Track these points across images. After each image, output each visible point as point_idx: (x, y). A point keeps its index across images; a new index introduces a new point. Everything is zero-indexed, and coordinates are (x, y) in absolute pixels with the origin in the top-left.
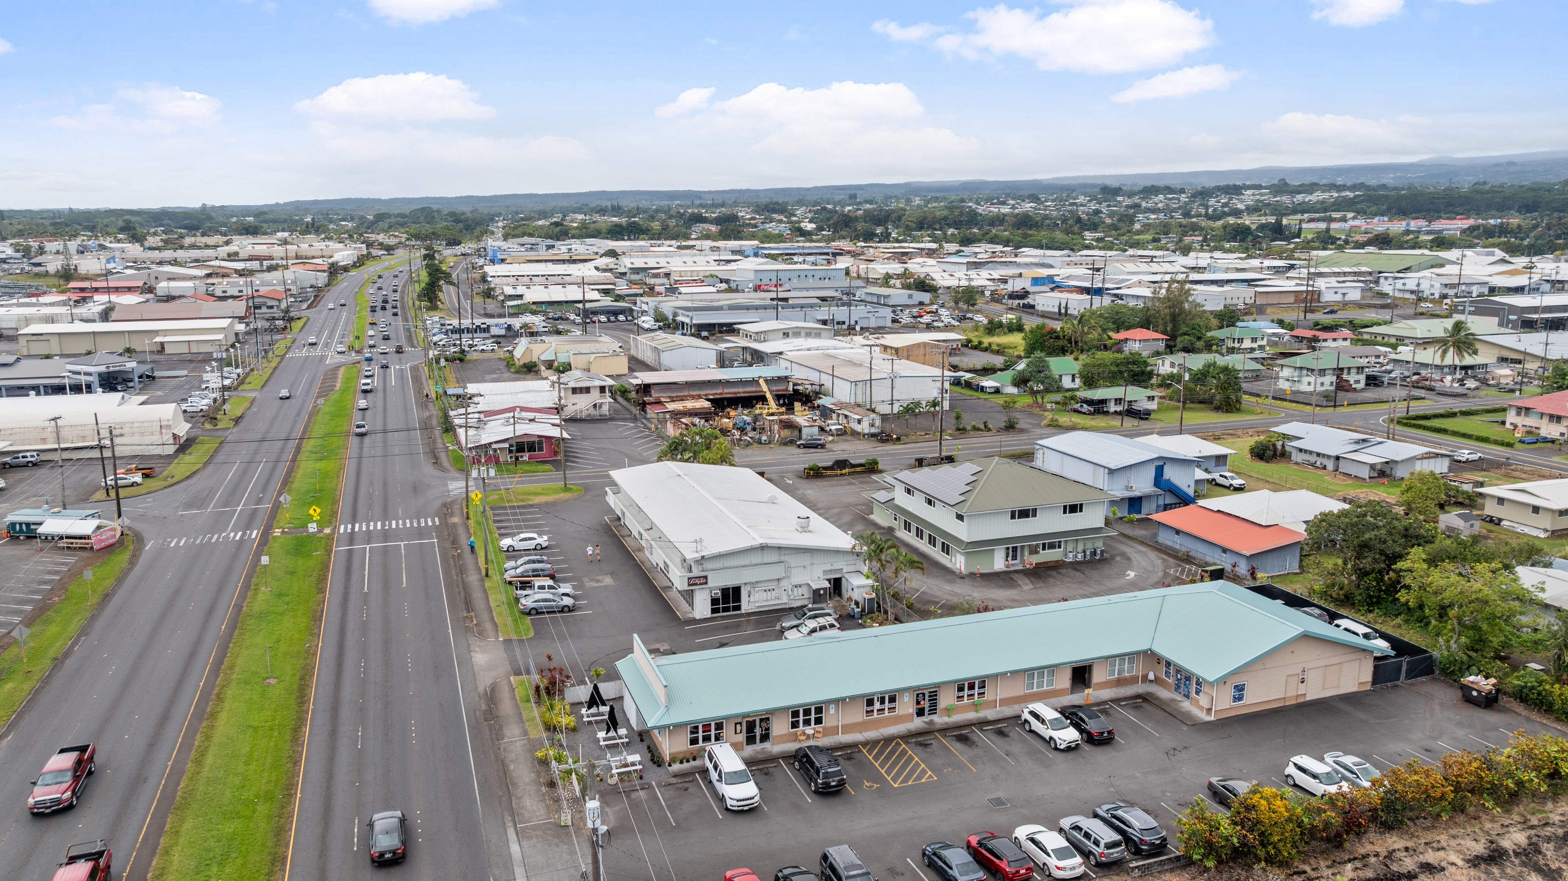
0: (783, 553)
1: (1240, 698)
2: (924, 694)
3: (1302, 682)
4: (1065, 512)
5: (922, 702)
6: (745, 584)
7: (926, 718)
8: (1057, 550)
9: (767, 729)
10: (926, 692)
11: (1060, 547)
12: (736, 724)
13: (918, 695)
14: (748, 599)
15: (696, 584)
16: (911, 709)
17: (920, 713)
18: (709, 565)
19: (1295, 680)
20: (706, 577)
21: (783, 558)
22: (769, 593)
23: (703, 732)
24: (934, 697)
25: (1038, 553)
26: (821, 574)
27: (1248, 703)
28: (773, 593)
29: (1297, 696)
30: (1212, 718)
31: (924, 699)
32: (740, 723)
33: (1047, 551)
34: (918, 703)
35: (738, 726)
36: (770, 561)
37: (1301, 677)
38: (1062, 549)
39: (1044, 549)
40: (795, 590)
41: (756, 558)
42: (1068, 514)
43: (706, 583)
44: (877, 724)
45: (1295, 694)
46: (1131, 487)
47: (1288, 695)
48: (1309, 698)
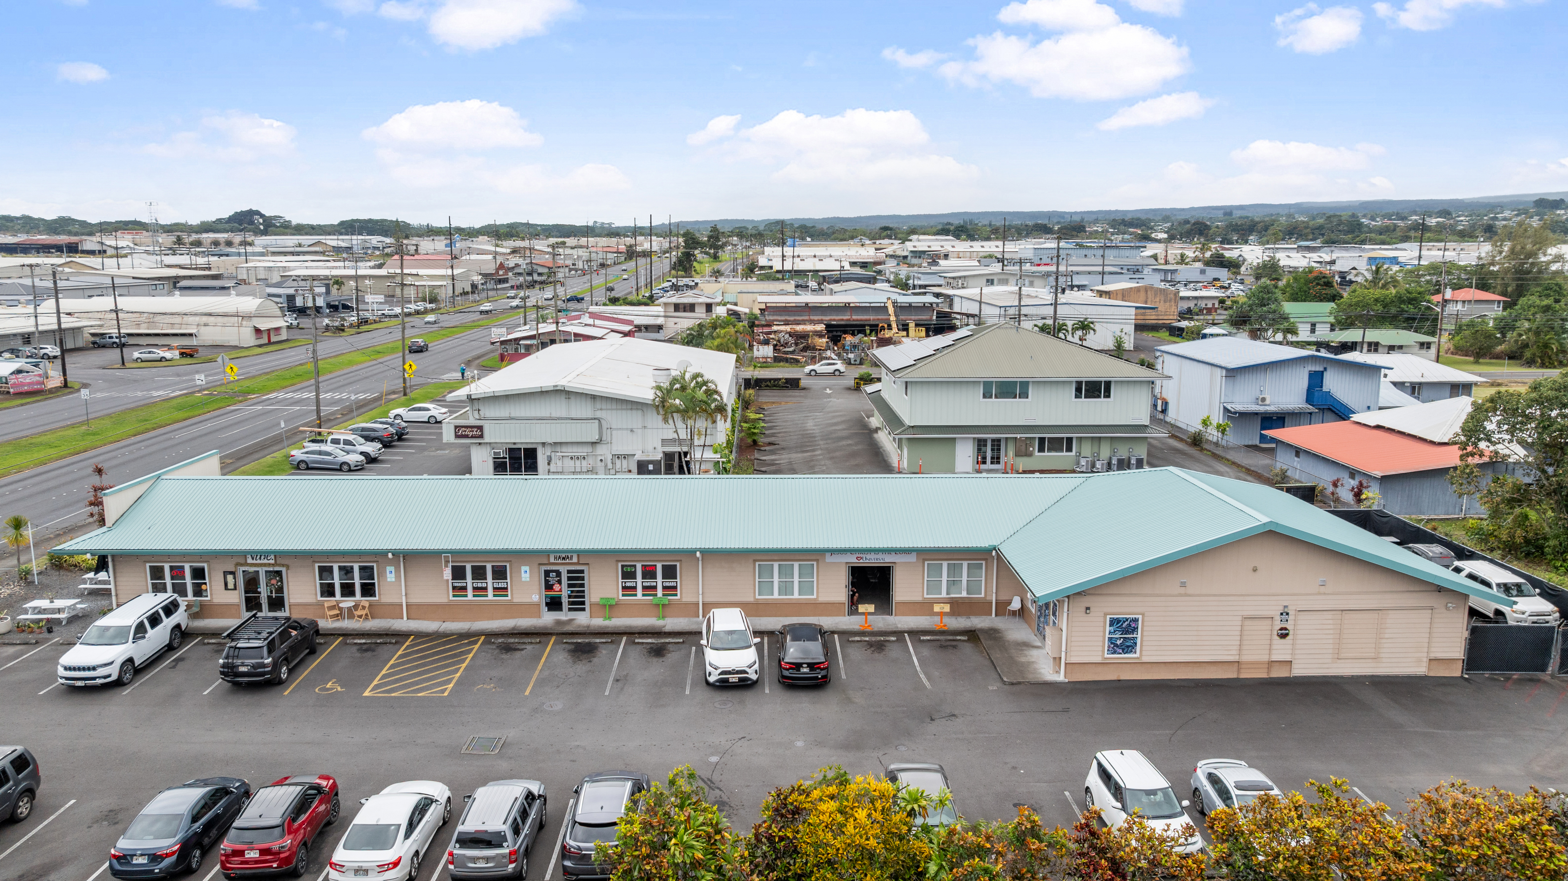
0: (598, 405)
1: (1128, 647)
2: (558, 574)
3: (1283, 636)
4: (1078, 395)
5: (557, 587)
6: (544, 444)
7: (563, 615)
8: (1065, 453)
9: (280, 590)
10: (563, 570)
11: (1069, 449)
12: (226, 573)
13: (547, 573)
14: (547, 467)
15: (466, 436)
16: (536, 596)
17: (554, 604)
18: (489, 411)
19: (1264, 632)
20: (480, 428)
21: (599, 414)
22: (578, 463)
23: (172, 578)
24: (577, 579)
25: (1030, 455)
26: (658, 445)
27: (1145, 659)
28: (584, 463)
29: (1271, 664)
30: (1061, 678)
31: (560, 582)
32: (232, 573)
33: (1046, 454)
34: (549, 587)
35: (230, 578)
36: (579, 416)
37: (1278, 625)
38: (1073, 453)
39: (1041, 450)
40: (618, 462)
41: (558, 408)
42: (1083, 399)
43: (481, 436)
44: (472, 611)
45: (1265, 658)
46: (1263, 400)
47: (1245, 658)
48: (1300, 670)
